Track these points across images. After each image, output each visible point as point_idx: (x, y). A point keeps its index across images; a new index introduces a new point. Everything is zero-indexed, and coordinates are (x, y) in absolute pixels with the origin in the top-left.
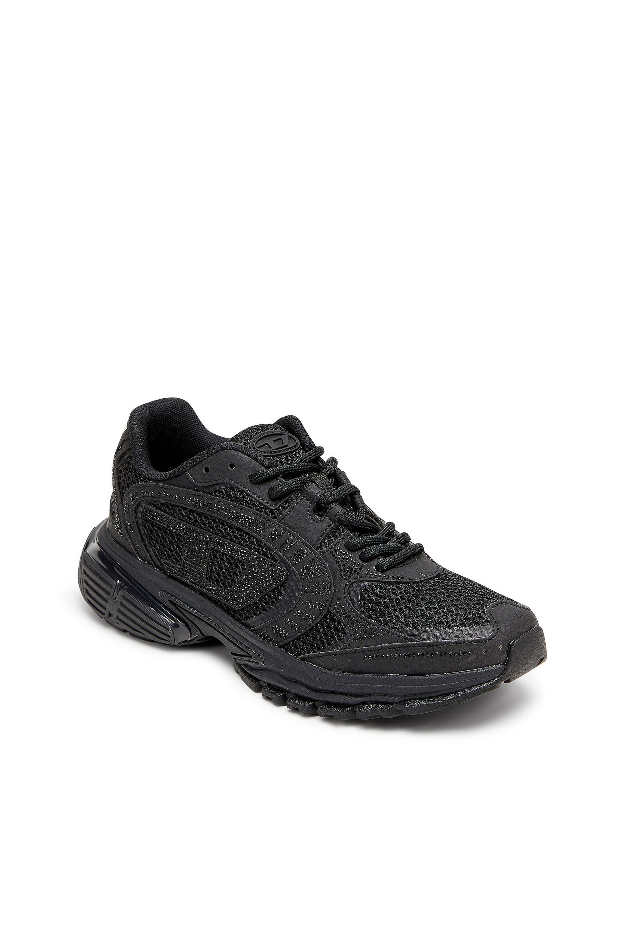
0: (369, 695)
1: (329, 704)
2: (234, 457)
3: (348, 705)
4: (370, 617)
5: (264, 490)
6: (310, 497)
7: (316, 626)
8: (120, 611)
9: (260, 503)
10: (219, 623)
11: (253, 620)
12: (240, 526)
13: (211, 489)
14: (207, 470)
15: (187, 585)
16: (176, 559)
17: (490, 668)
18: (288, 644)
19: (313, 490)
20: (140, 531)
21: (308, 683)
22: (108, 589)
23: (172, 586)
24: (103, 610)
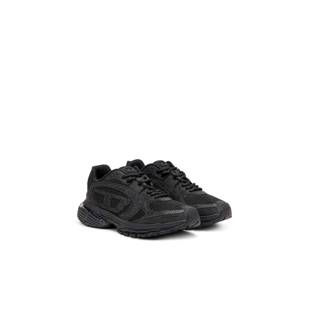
0: (151, 229)
1: (140, 233)
2: (118, 172)
3: (145, 233)
4: (152, 209)
5: (126, 180)
6: (137, 181)
7: (138, 213)
8: (87, 219)
9: (124, 184)
10: (113, 218)
11: (122, 215)
12: (119, 190)
13: (112, 181)
14: (111, 176)
15: (105, 209)
16: (102, 203)
17: (183, 221)
18: (130, 219)
19: (138, 179)
20: (93, 197)
21: (135, 228)
22: (84, 214)
23: (101, 210)
24: (83, 220)
